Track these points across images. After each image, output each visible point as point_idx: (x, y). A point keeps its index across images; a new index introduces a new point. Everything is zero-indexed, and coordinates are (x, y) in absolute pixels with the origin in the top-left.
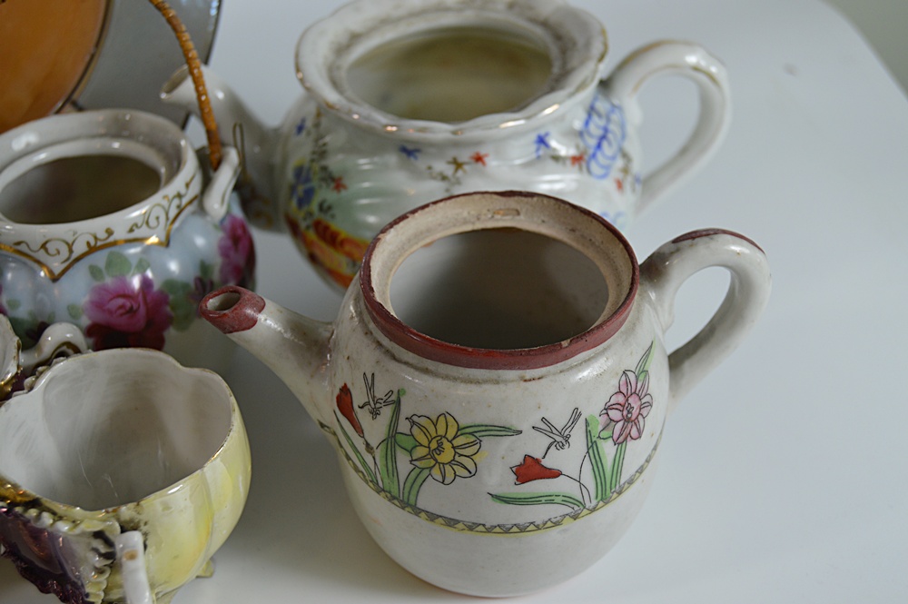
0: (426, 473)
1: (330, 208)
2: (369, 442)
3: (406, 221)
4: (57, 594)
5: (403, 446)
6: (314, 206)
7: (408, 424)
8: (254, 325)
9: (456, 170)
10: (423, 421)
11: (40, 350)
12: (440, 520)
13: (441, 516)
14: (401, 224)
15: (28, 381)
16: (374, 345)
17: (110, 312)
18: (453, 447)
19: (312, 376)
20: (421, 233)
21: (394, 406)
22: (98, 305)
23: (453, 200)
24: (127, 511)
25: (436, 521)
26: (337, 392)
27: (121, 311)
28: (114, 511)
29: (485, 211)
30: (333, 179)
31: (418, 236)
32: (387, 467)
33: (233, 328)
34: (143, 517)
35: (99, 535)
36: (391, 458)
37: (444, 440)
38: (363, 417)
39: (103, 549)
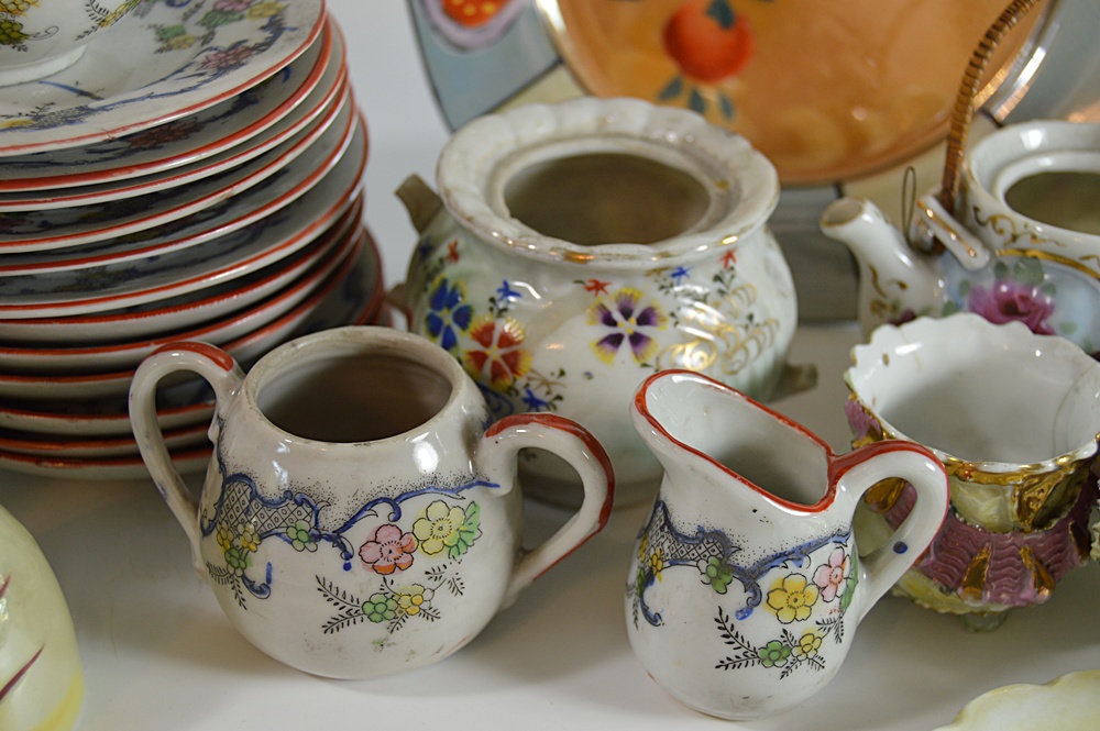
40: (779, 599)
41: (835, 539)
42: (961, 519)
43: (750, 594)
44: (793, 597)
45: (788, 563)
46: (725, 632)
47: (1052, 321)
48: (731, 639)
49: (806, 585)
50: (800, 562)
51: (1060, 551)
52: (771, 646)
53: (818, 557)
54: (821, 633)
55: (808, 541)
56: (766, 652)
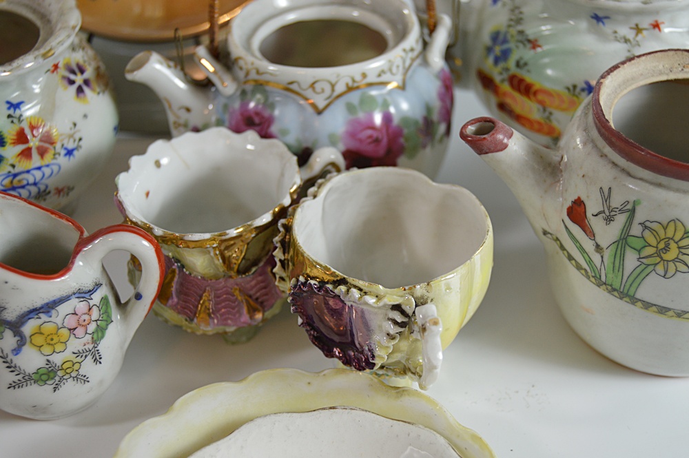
0: (651, 268)
1: (526, 64)
2: (599, 243)
3: (618, 70)
4: (340, 358)
5: (633, 246)
6: (511, 63)
7: (640, 228)
8: (506, 148)
9: (637, 35)
10: (654, 226)
11: (311, 168)
12: (654, 308)
13: (655, 305)
14: (615, 72)
15: (312, 190)
16: (611, 165)
17: (361, 141)
18: (679, 248)
19: (546, 192)
20: (628, 81)
21: (628, 213)
22: (352, 135)
23: (652, 55)
24: (420, 290)
25: (650, 309)
26: (569, 204)
27: (370, 140)
28: (410, 289)
29: (676, 65)
30: (529, 41)
31: (626, 82)
32: (614, 264)
33: (489, 149)
34: (431, 295)
35: (397, 308)
36: (620, 256)
37: (671, 242)
38: (596, 224)
39: (399, 318)
40: (39, 340)
41: (77, 295)
42: (187, 273)
43: (17, 338)
44: (50, 337)
45: (41, 315)
46: (7, 365)
47: (274, 129)
48: (12, 369)
49: (59, 329)
50: (50, 314)
51: (265, 288)
52: (41, 371)
53: (64, 309)
54: (79, 359)
55: (52, 299)
56: (37, 376)
